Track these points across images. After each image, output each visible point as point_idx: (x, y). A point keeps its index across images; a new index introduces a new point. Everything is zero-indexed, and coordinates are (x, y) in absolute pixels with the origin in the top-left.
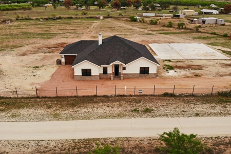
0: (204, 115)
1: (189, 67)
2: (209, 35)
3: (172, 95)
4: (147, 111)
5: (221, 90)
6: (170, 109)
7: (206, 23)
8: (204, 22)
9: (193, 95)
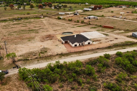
0: (107, 51)
1: (97, 41)
2: (95, 26)
3: (99, 48)
4: (96, 52)
5: (108, 46)
6: (100, 51)
7: (91, 19)
8: (90, 18)
9: (103, 48)
